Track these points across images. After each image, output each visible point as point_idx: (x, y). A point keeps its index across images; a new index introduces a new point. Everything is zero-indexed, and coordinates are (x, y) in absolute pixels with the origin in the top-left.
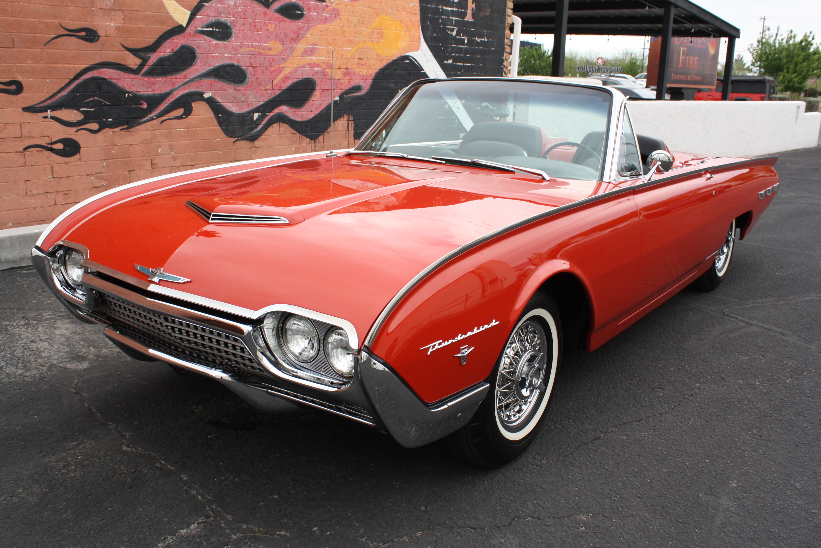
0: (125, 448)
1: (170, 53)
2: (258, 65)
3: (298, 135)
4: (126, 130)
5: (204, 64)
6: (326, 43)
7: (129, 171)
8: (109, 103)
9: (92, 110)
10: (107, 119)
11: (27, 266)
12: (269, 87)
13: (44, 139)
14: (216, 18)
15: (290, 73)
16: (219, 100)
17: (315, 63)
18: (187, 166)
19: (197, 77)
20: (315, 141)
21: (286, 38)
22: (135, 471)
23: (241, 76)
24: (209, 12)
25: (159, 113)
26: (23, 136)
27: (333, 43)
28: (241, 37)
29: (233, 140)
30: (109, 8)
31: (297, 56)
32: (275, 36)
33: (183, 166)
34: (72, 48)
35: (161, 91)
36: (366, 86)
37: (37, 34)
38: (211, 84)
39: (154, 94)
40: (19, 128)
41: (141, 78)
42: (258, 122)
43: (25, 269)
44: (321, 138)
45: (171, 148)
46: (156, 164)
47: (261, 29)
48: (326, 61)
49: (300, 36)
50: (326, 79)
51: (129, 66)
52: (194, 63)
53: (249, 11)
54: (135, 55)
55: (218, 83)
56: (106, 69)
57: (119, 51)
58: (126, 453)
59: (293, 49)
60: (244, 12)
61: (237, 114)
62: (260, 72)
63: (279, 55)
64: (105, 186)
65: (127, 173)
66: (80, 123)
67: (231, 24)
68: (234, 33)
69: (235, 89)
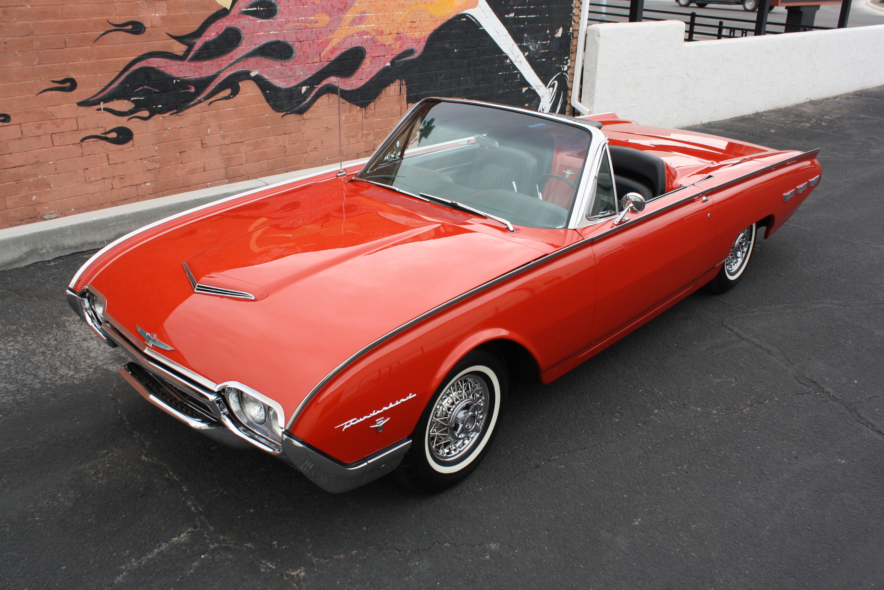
0: (143, 458)
1: (216, 37)
2: (305, 39)
3: (348, 103)
4: (175, 115)
5: (250, 44)
6: (376, 10)
7: (180, 153)
8: (157, 91)
9: (142, 98)
10: (157, 106)
11: (88, 251)
12: (317, 59)
13: (99, 129)
15: (338, 43)
16: (266, 77)
17: (364, 31)
18: (236, 143)
19: (243, 57)
20: (365, 108)
21: (333, 9)
22: (147, 481)
23: (287, 51)
25: (207, 95)
26: (79, 128)
27: (383, 9)
28: (286, 13)
29: (282, 115)
31: (345, 26)
32: (321, 8)
33: (232, 143)
34: (120, 42)
35: (208, 74)
36: (419, 49)
37: (87, 32)
38: (257, 63)
39: (201, 78)
40: (75, 121)
41: (188, 63)
42: (306, 95)
43: (86, 253)
44: (372, 105)
45: (220, 127)
46: (206, 144)
47: (306, 3)
48: (375, 28)
49: (348, 6)
50: (376, 46)
51: (175, 53)
52: (239, 44)
54: (181, 42)
55: (264, 60)
56: (153, 59)
57: (165, 40)
58: (143, 462)
59: (340, 20)
61: (284, 89)
62: (307, 46)
63: (326, 27)
64: (158, 168)
65: (178, 154)
66: (131, 112)
67: (276, 1)
68: (279, 10)
69: (281, 65)
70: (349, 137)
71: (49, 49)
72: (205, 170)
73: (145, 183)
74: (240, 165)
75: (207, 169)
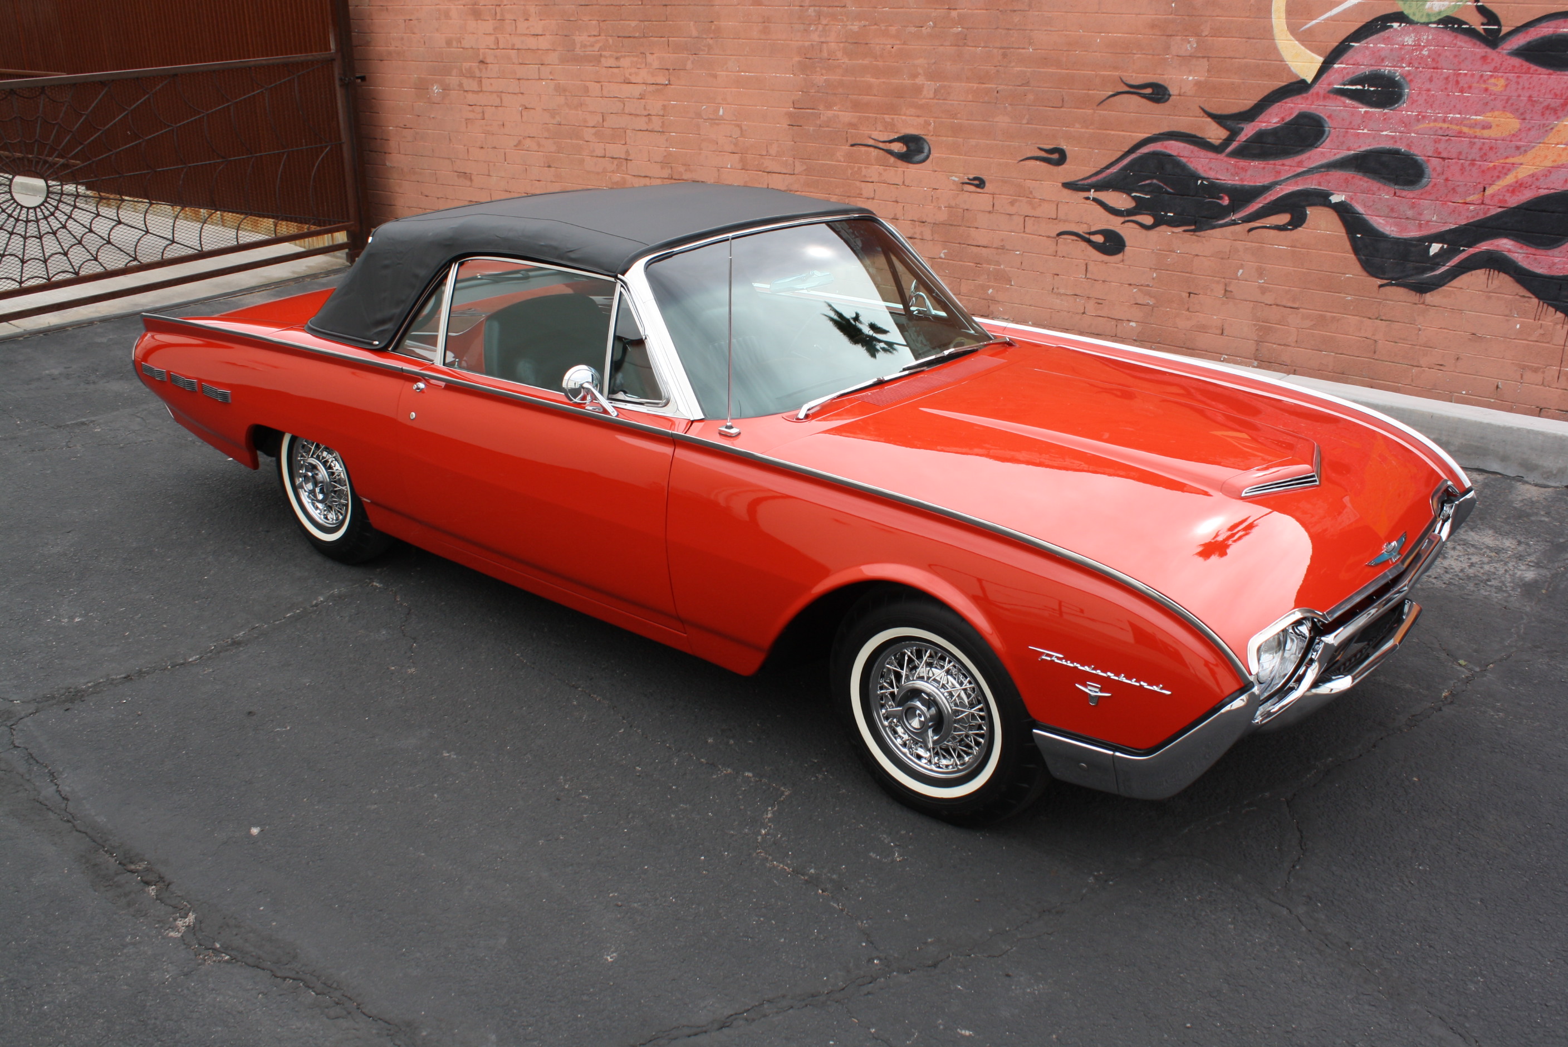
1: (1278, 125)
2: (1454, 156)
3: (1535, 301)
4: (1192, 233)
5: (1338, 146)
7: (1190, 293)
8: (1172, 191)
9: (1147, 197)
10: (1166, 213)
12: (1475, 198)
13: (1082, 226)
14: (1375, 68)
15: (1532, 176)
16: (1360, 209)
18: (1285, 307)
19: (1322, 166)
23: (1411, 171)
24: (1359, 58)
25: (1247, 215)
26: (1058, 218)
28: (1421, 101)
29: (1380, 283)
30: (1188, 54)
31: (1558, 144)
32: (1504, 101)
33: (1277, 305)
34: (1132, 111)
35: (1255, 182)
37: (1091, 90)
38: (1346, 181)
39: (1243, 186)
40: (1055, 207)
41: (1225, 159)
42: (1438, 260)
45: (1260, 273)
46: (1231, 292)
47: (1470, 87)
51: (1208, 140)
52: (1319, 143)
53: (1448, 54)
54: (1220, 124)
55: (1361, 179)
56: (1173, 142)
57: (1196, 117)
59: (1546, 130)
60: (1435, 57)
61: (1393, 238)
62: (1456, 168)
63: (1508, 139)
64: (1151, 306)
65: (1185, 295)
66: (1129, 213)
67: (1404, 79)
68: (1408, 95)
69: (1395, 193)
70: (1524, 368)
71: (1043, 106)
72: (1222, 334)
73: (1128, 320)
74: (1284, 345)
75: (1225, 333)
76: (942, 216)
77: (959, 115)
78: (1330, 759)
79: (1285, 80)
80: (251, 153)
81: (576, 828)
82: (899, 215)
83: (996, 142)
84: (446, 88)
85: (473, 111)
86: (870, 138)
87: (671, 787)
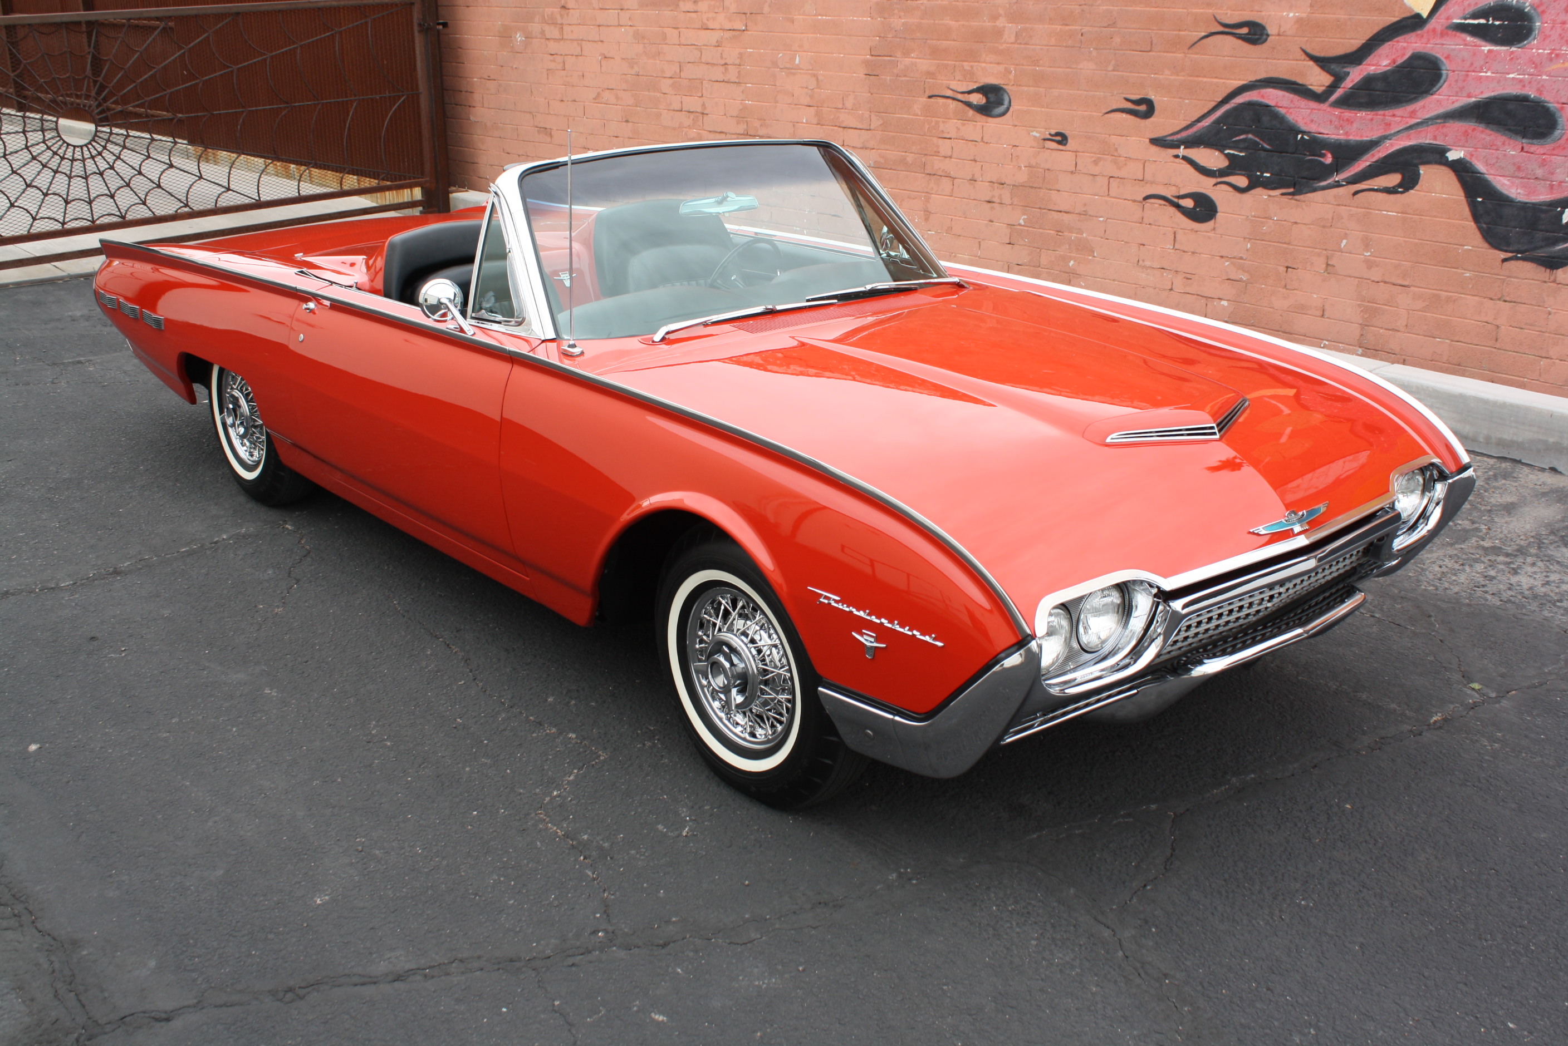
1: (1389, 68)
4: (1290, 197)
5: (1457, 93)
7: (1287, 267)
8: (1268, 147)
9: (1242, 154)
10: (1262, 173)
13: (1171, 188)
16: (1481, 167)
18: (1394, 284)
19: (1438, 117)
23: (1542, 122)
25: (1353, 175)
26: (1145, 179)
28: (1555, 38)
29: (1503, 257)
33: (1385, 282)
34: (1226, 54)
35: (1361, 136)
37: (1183, 30)
38: (1466, 133)
39: (1347, 141)
40: (1142, 166)
41: (1329, 109)
45: (1367, 244)
46: (1334, 266)
51: (1310, 87)
52: (1435, 89)
54: (1322, 68)
55: (1482, 132)
56: (1270, 90)
57: (1297, 60)
61: (1519, 202)
64: (1244, 282)
65: (1282, 269)
66: (1222, 173)
67: (1535, 10)
68: (1539, 29)
69: (1522, 148)
71: (1130, 50)
72: (1323, 316)
73: (1219, 299)
74: (1393, 330)
75: (1327, 314)
76: (1022, 177)
77: (1041, 62)
78: (1253, 776)
79: (1397, 15)
80: (318, 100)
81: (359, 772)
82: (977, 176)
83: (1079, 92)
84: (528, 37)
85: (554, 61)
86: (948, 88)
87: (482, 741)
